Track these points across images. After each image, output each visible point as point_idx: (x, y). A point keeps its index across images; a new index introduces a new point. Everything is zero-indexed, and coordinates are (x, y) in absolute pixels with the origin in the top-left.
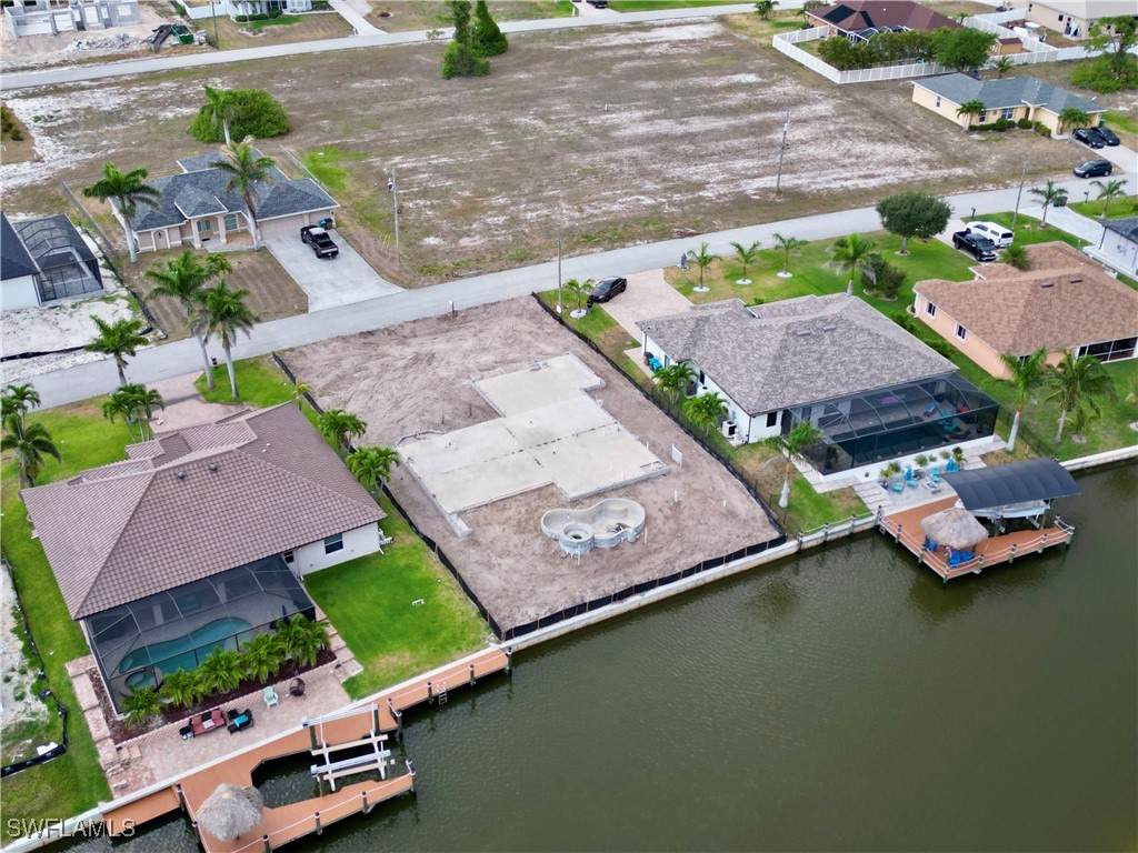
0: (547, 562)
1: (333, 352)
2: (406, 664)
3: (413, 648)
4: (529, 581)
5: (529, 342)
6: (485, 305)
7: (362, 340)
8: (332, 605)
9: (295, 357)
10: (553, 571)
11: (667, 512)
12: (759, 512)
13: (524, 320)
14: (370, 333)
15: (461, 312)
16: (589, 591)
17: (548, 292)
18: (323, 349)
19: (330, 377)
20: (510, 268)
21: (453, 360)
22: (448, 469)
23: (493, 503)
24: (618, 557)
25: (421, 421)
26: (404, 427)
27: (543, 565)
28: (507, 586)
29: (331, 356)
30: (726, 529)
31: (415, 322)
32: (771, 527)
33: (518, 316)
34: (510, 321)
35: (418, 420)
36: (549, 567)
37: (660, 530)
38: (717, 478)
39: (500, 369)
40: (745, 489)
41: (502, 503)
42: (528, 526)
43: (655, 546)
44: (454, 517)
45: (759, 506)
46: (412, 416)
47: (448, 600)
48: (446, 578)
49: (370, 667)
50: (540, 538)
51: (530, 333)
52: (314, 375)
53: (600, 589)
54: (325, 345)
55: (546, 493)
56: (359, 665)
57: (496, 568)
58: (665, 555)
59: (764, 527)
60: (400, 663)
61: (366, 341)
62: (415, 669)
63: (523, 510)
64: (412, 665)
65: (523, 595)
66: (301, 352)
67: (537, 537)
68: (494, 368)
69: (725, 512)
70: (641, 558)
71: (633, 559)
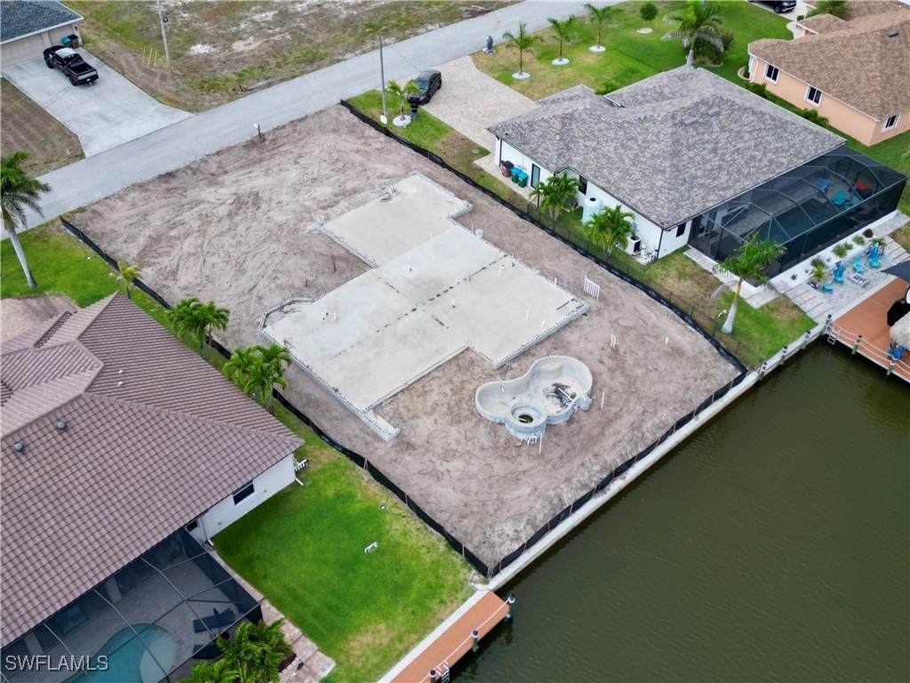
0: (501, 456)
1: (134, 205)
2: (385, 641)
3: (387, 617)
4: (490, 486)
5: (362, 164)
6: (292, 122)
7: (165, 186)
8: (265, 577)
9: (91, 219)
10: (512, 467)
12: (705, 344)
13: (344, 137)
14: (170, 175)
15: (269, 133)
16: (562, 486)
17: (356, 98)
18: (120, 204)
19: (142, 241)
20: (303, 73)
21: (283, 198)
22: (338, 350)
23: (408, 389)
24: (578, 433)
25: (277, 286)
26: (260, 298)
27: (498, 461)
28: (467, 499)
29: (133, 212)
30: (679, 373)
31: (218, 153)
32: (723, 361)
33: (334, 131)
34: (329, 140)
35: (273, 285)
36: (507, 462)
37: (610, 388)
38: (641, 307)
39: (343, 204)
40: (676, 317)
41: (418, 386)
42: (462, 411)
43: (614, 410)
44: (371, 414)
45: (701, 337)
46: (265, 282)
47: (405, 534)
48: (390, 504)
49: (343, 658)
50: (482, 425)
51: (358, 151)
52: (120, 240)
53: (575, 480)
54: (121, 198)
55: (464, 361)
56: (328, 659)
57: (447, 477)
58: (627, 420)
59: (717, 361)
60: (377, 642)
61: (170, 186)
62: (399, 646)
63: (447, 389)
64: (392, 640)
65: (490, 508)
66: (94, 212)
67: (477, 424)
68: (337, 203)
69: (670, 350)
70: (603, 429)
71: (595, 432)
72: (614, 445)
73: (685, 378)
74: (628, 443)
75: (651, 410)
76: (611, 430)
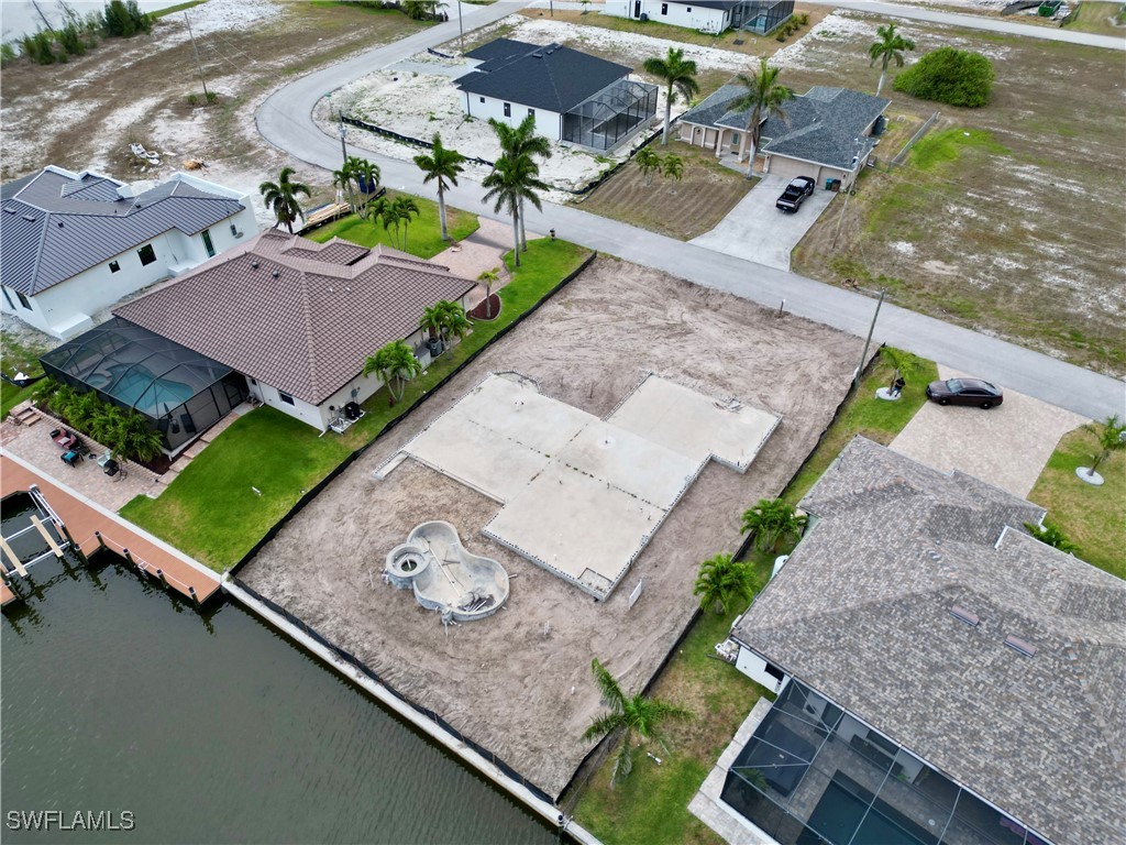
0: (365, 559)
4: (330, 559)
6: (824, 325)
10: (354, 571)
11: (522, 631)
15: (791, 317)
16: (338, 618)
22: (478, 420)
23: (439, 474)
24: (409, 620)
27: (359, 558)
28: (314, 546)
31: (740, 299)
36: (358, 566)
37: (479, 641)
41: (446, 482)
43: (450, 650)
44: (400, 457)
49: (161, 501)
53: (348, 629)
55: (486, 505)
56: (160, 494)
57: (337, 524)
58: (441, 667)
59: (568, 761)
60: (174, 519)
62: (170, 533)
63: (443, 502)
65: (306, 565)
69: (563, 698)
70: (420, 644)
71: (413, 636)
72: (401, 659)
73: (521, 723)
74: (406, 672)
75: (462, 690)
76: (421, 653)
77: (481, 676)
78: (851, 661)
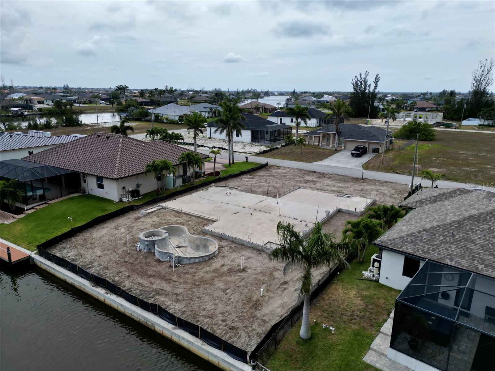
11: (226, 268)
14: (315, 172)
22: (206, 197)
23: (181, 213)
25: (249, 188)
29: (285, 172)
30: (228, 308)
37: (195, 273)
41: (184, 215)
43: (175, 278)
44: (158, 207)
54: (291, 169)
55: (205, 223)
58: (167, 287)
61: (307, 173)
69: (254, 299)
70: (154, 276)
71: (150, 273)
72: (139, 284)
73: (222, 313)
74: (141, 290)
75: (180, 298)
76: (154, 280)
77: (195, 290)
78: (469, 246)
